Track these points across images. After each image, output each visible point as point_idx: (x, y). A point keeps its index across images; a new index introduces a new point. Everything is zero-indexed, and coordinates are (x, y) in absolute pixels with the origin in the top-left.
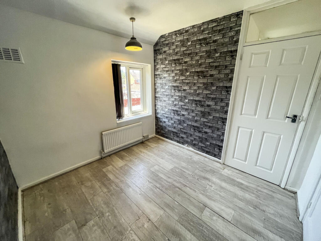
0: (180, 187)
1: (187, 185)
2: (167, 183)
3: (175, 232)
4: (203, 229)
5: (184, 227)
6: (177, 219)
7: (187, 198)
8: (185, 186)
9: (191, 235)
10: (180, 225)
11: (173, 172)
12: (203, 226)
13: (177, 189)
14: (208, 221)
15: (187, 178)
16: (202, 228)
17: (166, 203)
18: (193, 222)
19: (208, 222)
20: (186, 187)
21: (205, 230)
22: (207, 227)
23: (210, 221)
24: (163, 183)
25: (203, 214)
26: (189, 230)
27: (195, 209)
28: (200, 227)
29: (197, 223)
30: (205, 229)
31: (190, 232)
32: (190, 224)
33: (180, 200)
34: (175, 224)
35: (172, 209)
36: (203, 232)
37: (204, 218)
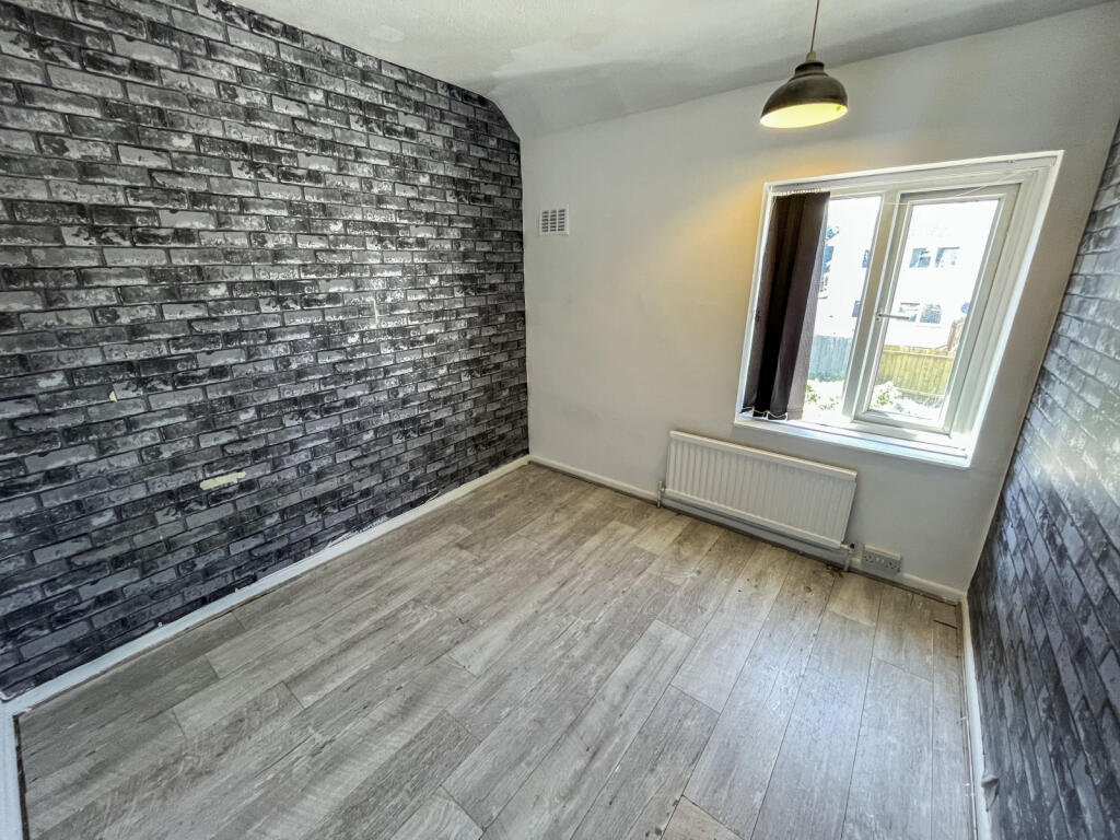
0: (581, 729)
1: (598, 764)
2: (594, 679)
3: (414, 705)
4: (402, 795)
5: (421, 732)
6: (450, 712)
7: (527, 753)
8: (595, 754)
9: (395, 748)
10: (430, 719)
11: (676, 703)
12: (411, 796)
13: (569, 717)
14: (427, 822)
15: (652, 770)
16: (408, 792)
17: (505, 679)
18: (431, 763)
19: (421, 823)
20: (589, 754)
21: (397, 800)
22: (407, 808)
23: (422, 829)
24: (591, 666)
25: (454, 804)
26: (410, 743)
27: (478, 778)
28: (410, 784)
29: (424, 773)
30: (402, 800)
31: (405, 747)
32: (426, 750)
33: (518, 723)
34: (434, 703)
35: (484, 698)
36: (394, 790)
37: (437, 806)
